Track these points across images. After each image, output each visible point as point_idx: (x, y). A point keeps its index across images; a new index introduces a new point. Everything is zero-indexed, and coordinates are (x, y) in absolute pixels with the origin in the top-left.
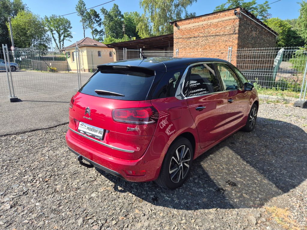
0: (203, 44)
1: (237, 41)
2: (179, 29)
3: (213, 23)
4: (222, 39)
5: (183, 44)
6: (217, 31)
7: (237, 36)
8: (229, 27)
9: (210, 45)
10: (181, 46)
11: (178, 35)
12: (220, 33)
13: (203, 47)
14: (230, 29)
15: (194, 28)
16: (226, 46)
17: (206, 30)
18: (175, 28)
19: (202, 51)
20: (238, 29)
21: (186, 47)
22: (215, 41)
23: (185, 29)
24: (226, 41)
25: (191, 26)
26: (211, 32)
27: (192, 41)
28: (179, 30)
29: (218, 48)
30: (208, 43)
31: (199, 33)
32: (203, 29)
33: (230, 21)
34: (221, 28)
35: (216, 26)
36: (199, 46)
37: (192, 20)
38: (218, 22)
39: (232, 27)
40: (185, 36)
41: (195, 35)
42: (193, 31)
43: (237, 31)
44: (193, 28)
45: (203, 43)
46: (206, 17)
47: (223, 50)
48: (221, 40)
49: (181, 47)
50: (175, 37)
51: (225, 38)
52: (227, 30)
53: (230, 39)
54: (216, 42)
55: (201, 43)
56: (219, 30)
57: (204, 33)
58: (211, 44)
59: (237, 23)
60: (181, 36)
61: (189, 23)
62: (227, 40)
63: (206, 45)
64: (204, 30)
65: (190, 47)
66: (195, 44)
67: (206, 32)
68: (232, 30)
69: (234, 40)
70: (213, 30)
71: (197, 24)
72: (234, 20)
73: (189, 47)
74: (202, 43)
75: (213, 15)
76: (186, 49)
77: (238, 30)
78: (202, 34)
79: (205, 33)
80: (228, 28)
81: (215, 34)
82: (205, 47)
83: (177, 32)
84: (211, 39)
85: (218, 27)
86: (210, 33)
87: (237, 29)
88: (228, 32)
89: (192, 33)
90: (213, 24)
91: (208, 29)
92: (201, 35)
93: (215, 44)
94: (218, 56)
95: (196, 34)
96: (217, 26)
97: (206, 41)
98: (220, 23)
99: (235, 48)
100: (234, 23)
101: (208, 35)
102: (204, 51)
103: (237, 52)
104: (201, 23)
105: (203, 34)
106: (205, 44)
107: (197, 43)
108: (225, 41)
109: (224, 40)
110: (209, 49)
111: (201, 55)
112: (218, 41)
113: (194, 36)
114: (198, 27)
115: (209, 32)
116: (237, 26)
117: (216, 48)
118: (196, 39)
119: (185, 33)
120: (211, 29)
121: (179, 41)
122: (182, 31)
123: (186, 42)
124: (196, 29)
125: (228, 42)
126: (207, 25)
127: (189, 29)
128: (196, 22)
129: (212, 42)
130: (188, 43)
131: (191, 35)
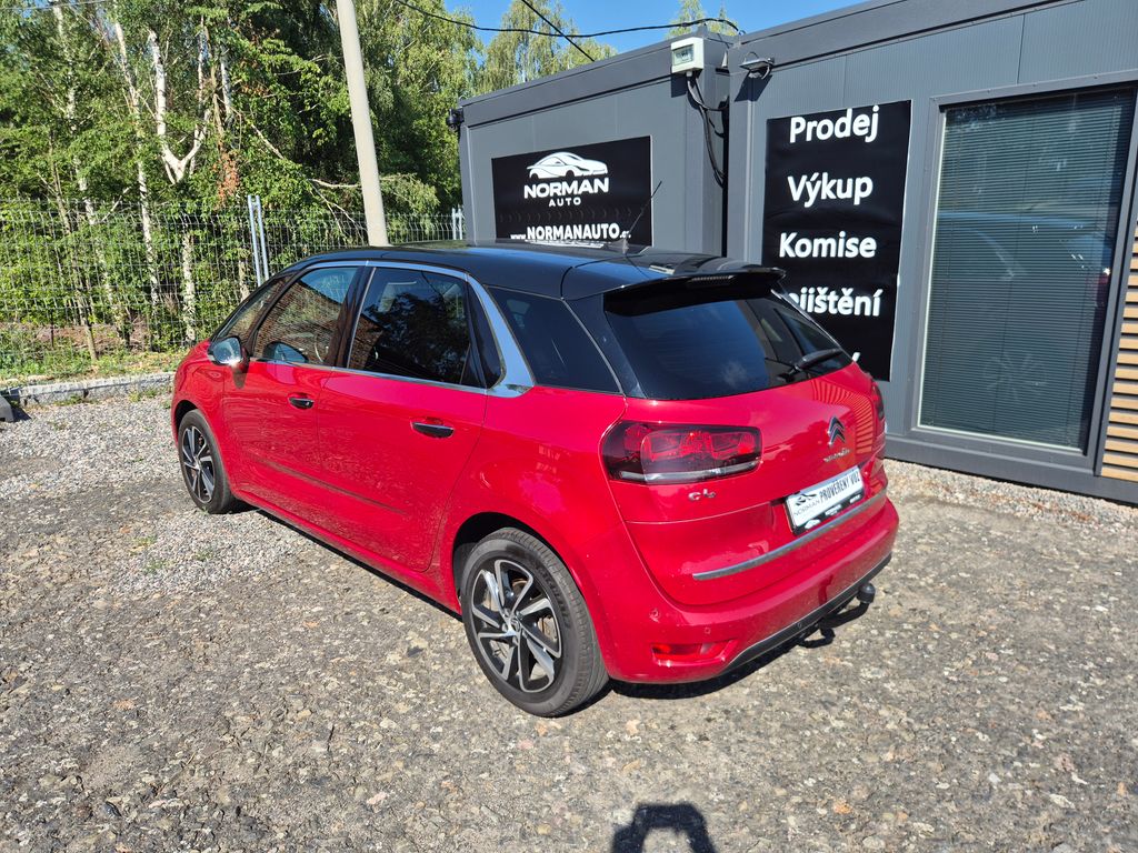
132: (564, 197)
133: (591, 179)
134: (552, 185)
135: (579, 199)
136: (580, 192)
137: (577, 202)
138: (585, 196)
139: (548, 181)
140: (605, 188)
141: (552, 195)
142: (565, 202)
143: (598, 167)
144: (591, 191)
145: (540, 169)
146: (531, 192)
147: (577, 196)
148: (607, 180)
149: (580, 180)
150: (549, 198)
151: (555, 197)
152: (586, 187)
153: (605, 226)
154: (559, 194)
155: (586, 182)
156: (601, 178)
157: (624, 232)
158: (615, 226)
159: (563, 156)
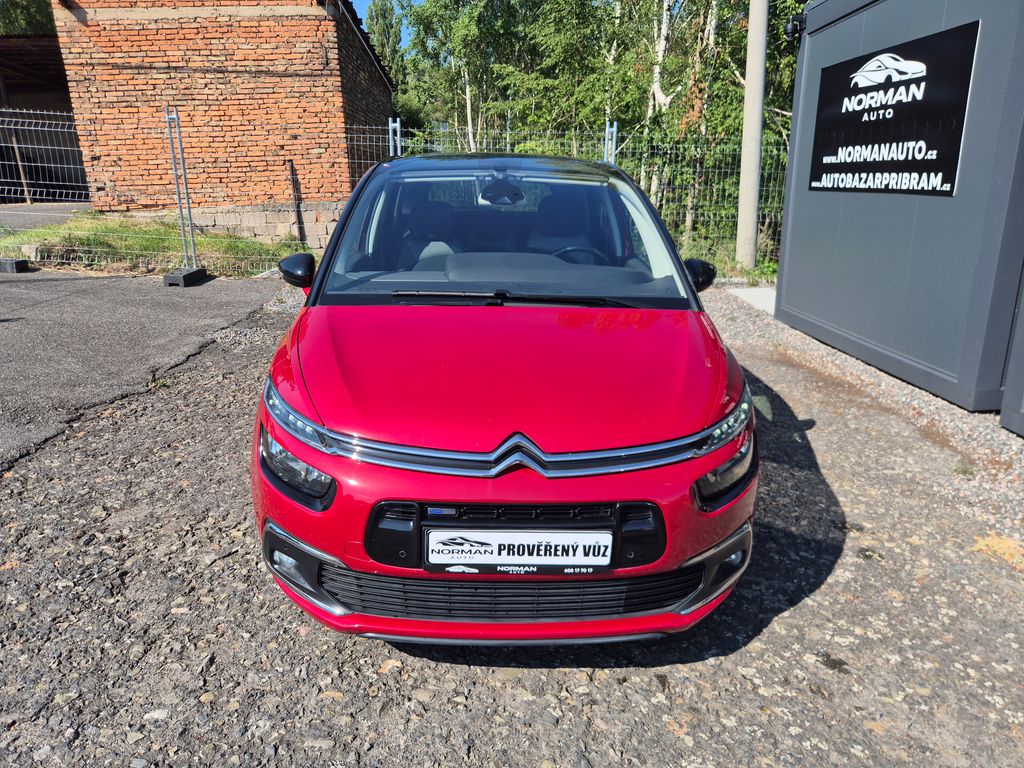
0: (210, 97)
1: (341, 99)
2: (83, 20)
3: (238, 19)
4: (284, 84)
5: (119, 88)
6: (259, 51)
7: (336, 81)
8: (304, 45)
9: (242, 102)
10: (111, 97)
11: (85, 45)
12: (276, 63)
13: (213, 108)
14: (309, 52)
15: (160, 25)
16: (305, 111)
17: (213, 41)
18: (62, 15)
19: (213, 123)
20: (337, 57)
21: (138, 104)
22: (261, 91)
23: (116, 28)
24: (302, 94)
25: (141, 15)
26: (239, 55)
27: (161, 82)
28: (88, 26)
29: (275, 118)
30: (233, 97)
31: (188, 53)
32: (201, 36)
33: (305, 22)
34: (273, 45)
35: (254, 31)
36: (197, 102)
38: (261, 19)
39: (316, 45)
40: (120, 55)
41: (171, 59)
42: (157, 37)
43: (334, 64)
44: (153, 26)
45: (212, 92)
47: (298, 126)
48: (281, 90)
49: (107, 99)
50: (71, 56)
51: (298, 84)
52: (300, 56)
53: (314, 89)
54: (265, 96)
55: (201, 91)
56: (271, 51)
57: (208, 53)
58: (248, 102)
59: (332, 35)
60: (103, 56)
61: (133, 5)
62: (304, 89)
63: (224, 103)
64: (208, 41)
65: (157, 104)
66: (174, 92)
67: (218, 53)
68: (316, 56)
69: (331, 94)
70: (244, 49)
71: (167, 13)
72: (318, 23)
73: (152, 104)
74: (206, 91)
76: (135, 110)
77: (336, 62)
78: (200, 58)
79: (214, 52)
80: (301, 47)
81: (256, 63)
82: (221, 108)
83: (78, 34)
84: (243, 84)
85: (263, 40)
86: (235, 58)
87: (333, 54)
88: (304, 61)
89: (155, 48)
90: (242, 24)
91: (222, 41)
92: (197, 62)
93: (260, 102)
94: (282, 147)
95: (175, 55)
96: (260, 35)
97: (223, 86)
98: (266, 23)
99: (338, 122)
100: (320, 34)
101: (226, 64)
102: (221, 123)
103: (344, 135)
104: (188, 12)
105: (205, 58)
106: (220, 98)
107: (187, 92)
108: (297, 95)
109: (295, 90)
110: (241, 118)
111: (211, 139)
112: (271, 90)
113: (165, 59)
114: (177, 25)
115: (231, 52)
116: (331, 45)
117: (269, 116)
118: (180, 75)
119: (118, 44)
120: (237, 40)
121: (94, 72)
122: (103, 33)
123: (130, 82)
124: (168, 32)
125: (308, 100)
126: (215, 24)
127: (137, 28)
128: (162, 5)
129: (246, 91)
130: (145, 87)
131: (153, 54)
132: (877, 109)
133: (907, 84)
134: (870, 95)
135: (891, 110)
136: (894, 102)
137: (890, 114)
138: (899, 107)
139: (866, 90)
140: (920, 96)
141: (867, 107)
142: (878, 115)
143: (917, 68)
144: (905, 100)
145: (862, 78)
146: (850, 105)
147: (891, 106)
148: (923, 85)
149: (897, 85)
150: (864, 111)
151: (871, 109)
152: (902, 95)
153: (911, 144)
154: (874, 106)
156: (917, 81)
157: (930, 152)
158: (922, 144)
159: (885, 58)
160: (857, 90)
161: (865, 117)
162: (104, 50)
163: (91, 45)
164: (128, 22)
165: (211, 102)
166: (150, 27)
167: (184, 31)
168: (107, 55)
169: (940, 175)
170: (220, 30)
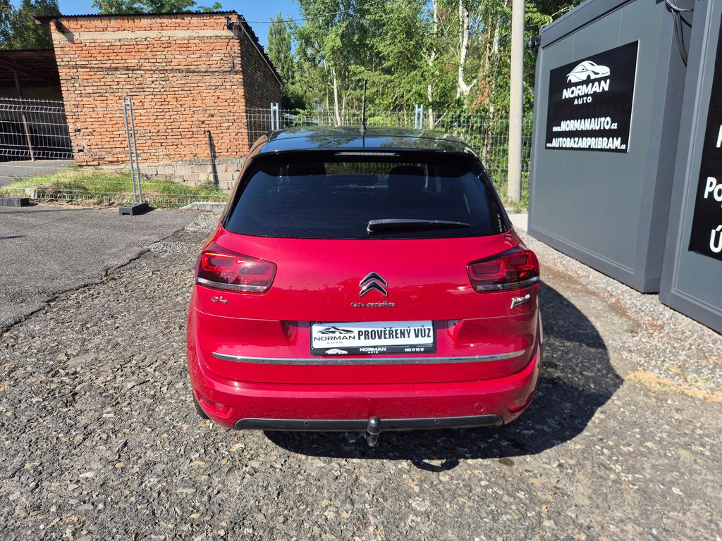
0: (155, 90)
1: (243, 90)
2: (71, 40)
3: (175, 39)
4: (205, 81)
5: (94, 84)
6: (189, 59)
7: (239, 77)
8: (218, 55)
9: (176, 93)
10: (89, 90)
11: (72, 56)
12: (199, 67)
13: (157, 97)
14: (222, 59)
15: (122, 43)
16: (218, 98)
17: (158, 53)
18: (57, 37)
19: (157, 107)
20: (240, 62)
21: (107, 94)
22: (189, 85)
23: (93, 45)
24: (217, 87)
25: (110, 36)
26: (175, 62)
27: (123, 80)
28: (74, 44)
29: (199, 103)
30: (171, 90)
31: (141, 61)
32: (149, 50)
33: (219, 40)
34: (198, 55)
35: (185, 46)
36: (147, 93)
37: (112, 21)
38: (190, 38)
39: (226, 55)
40: (96, 62)
41: (130, 65)
42: (120, 51)
43: (238, 68)
44: (118, 43)
45: (157, 87)
46: (153, 21)
47: (214, 108)
48: (203, 85)
49: (86, 92)
50: (62, 63)
51: (214, 80)
52: (215, 62)
53: (224, 84)
54: (192, 89)
55: (149, 86)
56: (196, 59)
57: (154, 61)
58: (180, 92)
59: (237, 48)
60: (84, 63)
61: (105, 30)
62: (218, 84)
63: (164, 93)
64: (154, 53)
65: (120, 94)
66: (131, 87)
67: (161, 61)
68: (226, 62)
69: (236, 87)
70: (179, 59)
71: (127, 35)
72: (228, 41)
73: (116, 94)
74: (153, 86)
75: (173, 20)
76: (105, 98)
77: (240, 66)
78: (149, 64)
79: (158, 61)
80: (216, 57)
81: (186, 67)
82: (163, 96)
83: (67, 49)
84: (177, 80)
85: (191, 52)
86: (172, 64)
87: (238, 61)
88: (218, 66)
89: (119, 58)
90: (177, 42)
91: (164, 53)
92: (147, 65)
93: (189, 92)
94: (203, 122)
95: (132, 62)
96: (189, 49)
97: (164, 83)
98: (194, 41)
99: (241, 106)
100: (229, 48)
101: (166, 68)
102: (162, 107)
103: (245, 114)
104: (141, 34)
105: (152, 64)
106: (162, 90)
107: (140, 86)
108: (214, 88)
109: (212, 84)
110: (175, 103)
111: (156, 117)
112: (196, 85)
113: (126, 65)
114: (134, 43)
115: (169, 60)
116: (236, 55)
117: (194, 102)
118: (135, 76)
119: (94, 55)
120: (173, 52)
121: (78, 74)
122: (84, 48)
123: (102, 80)
124: (128, 47)
125: (221, 91)
126: (159, 42)
127: (107, 44)
128: (124, 30)
129: (180, 86)
130: (111, 83)
131: (117, 62)
132: (582, 97)
133: (599, 80)
134: (578, 87)
135: (590, 97)
136: (592, 92)
137: (590, 100)
138: (595, 95)
139: (576, 84)
140: (607, 88)
141: (577, 95)
142: (583, 100)
143: (604, 71)
144: (598, 91)
145: (574, 76)
146: (567, 94)
147: (590, 95)
148: (608, 81)
149: (593, 81)
150: (575, 98)
151: (579, 97)
152: (597, 88)
153: (603, 119)
154: (580, 95)
155: (596, 84)
156: (605, 79)
157: (613, 124)
158: (608, 119)
159: (586, 64)
160: (571, 85)
161: (576, 102)
162: (85, 59)
163: (76, 56)
164: (101, 41)
165: (156, 93)
166: (116, 44)
167: (139, 47)
168: (87, 63)
169: (619, 139)
170: (162, 46)
